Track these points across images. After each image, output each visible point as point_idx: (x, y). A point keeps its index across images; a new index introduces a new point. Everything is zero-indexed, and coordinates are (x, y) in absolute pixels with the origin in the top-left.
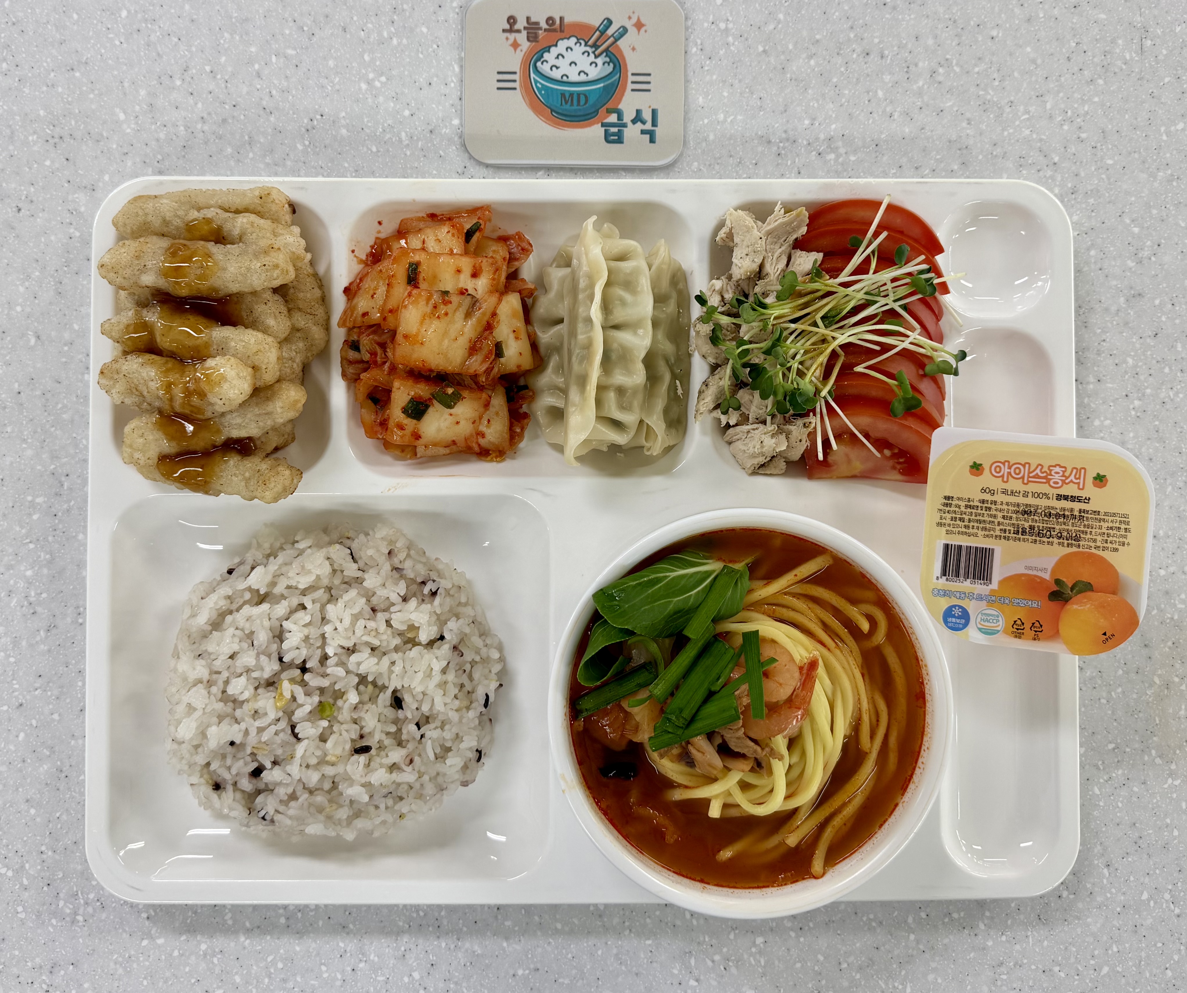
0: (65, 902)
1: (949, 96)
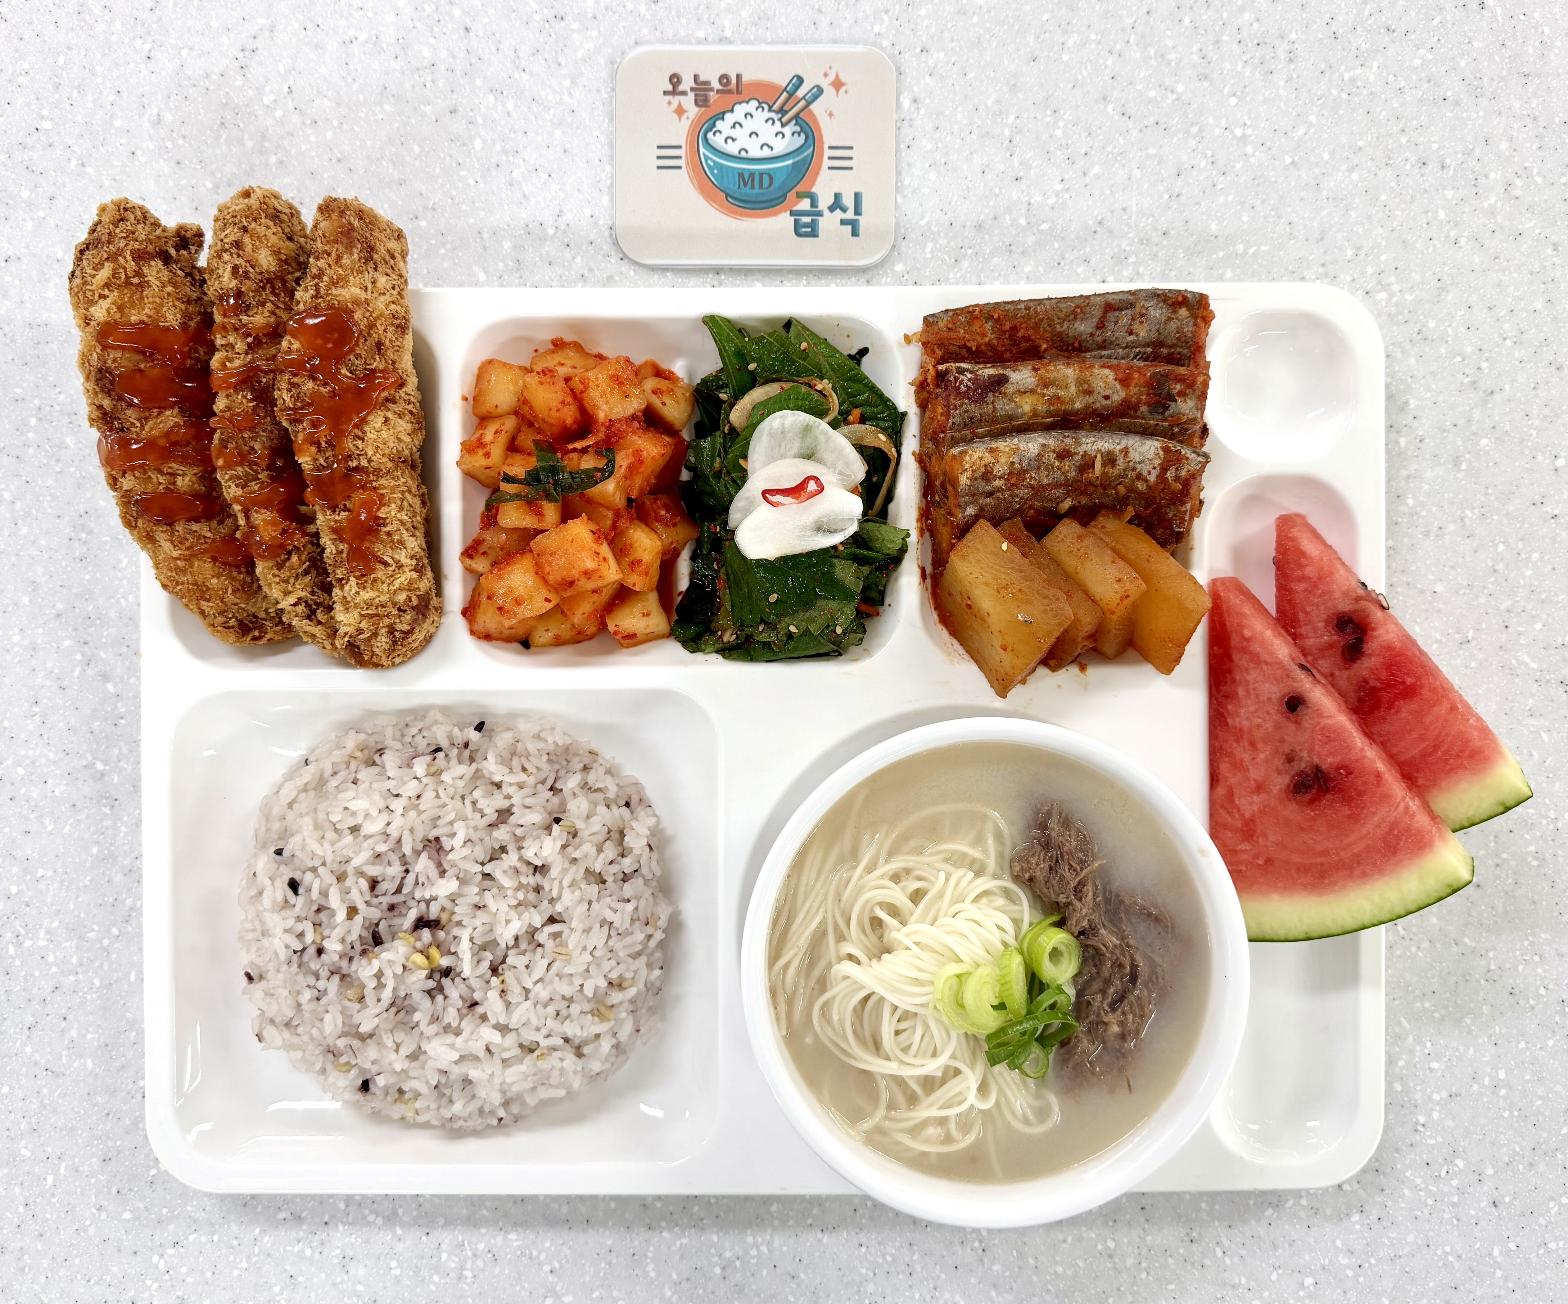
0: (449, 1255)
1: (1529, 215)
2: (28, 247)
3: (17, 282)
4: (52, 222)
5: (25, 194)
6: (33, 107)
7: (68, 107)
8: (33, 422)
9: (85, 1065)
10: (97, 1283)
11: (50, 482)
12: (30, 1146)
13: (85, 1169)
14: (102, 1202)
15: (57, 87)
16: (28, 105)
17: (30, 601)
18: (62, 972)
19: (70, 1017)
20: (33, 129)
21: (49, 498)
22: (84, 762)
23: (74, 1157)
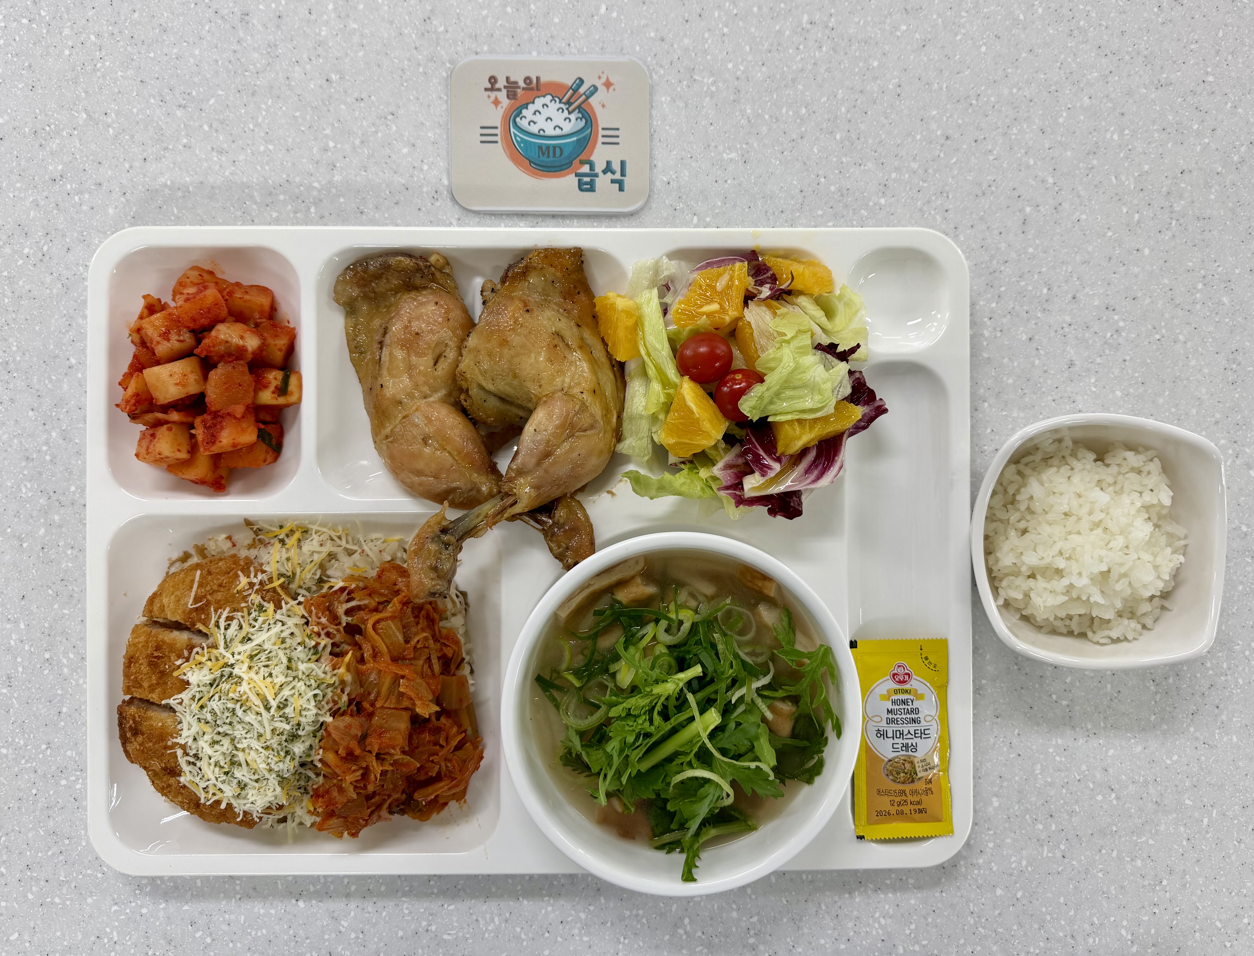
2: (1197, 163)
3: (1189, 188)
4: (1213, 146)
5: (1195, 127)
6: (1201, 66)
7: (1225, 66)
8: (1200, 286)
9: (1231, 739)
10: (1237, 894)
11: (1211, 328)
12: (1192, 798)
13: (1230, 813)
14: (1241, 837)
15: (1218, 52)
16: (1197, 64)
17: (1197, 412)
18: (1216, 674)
19: (1221, 706)
20: (1201, 81)
21: (1210, 340)
22: (1234, 526)
23: (1223, 805)
